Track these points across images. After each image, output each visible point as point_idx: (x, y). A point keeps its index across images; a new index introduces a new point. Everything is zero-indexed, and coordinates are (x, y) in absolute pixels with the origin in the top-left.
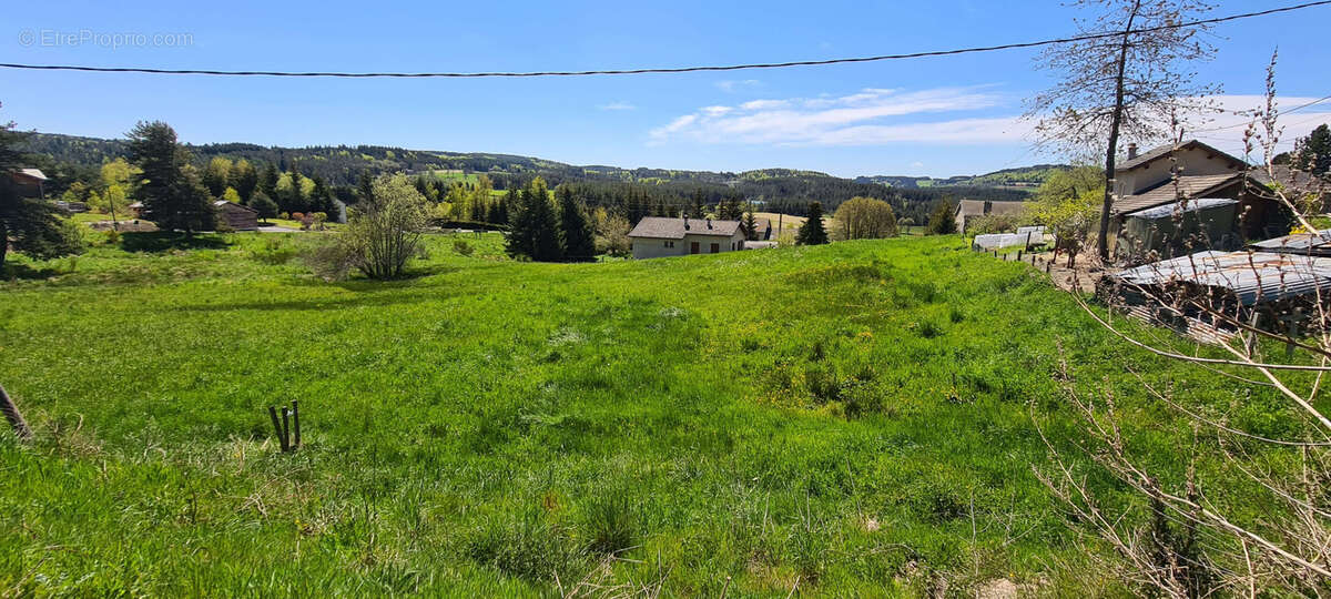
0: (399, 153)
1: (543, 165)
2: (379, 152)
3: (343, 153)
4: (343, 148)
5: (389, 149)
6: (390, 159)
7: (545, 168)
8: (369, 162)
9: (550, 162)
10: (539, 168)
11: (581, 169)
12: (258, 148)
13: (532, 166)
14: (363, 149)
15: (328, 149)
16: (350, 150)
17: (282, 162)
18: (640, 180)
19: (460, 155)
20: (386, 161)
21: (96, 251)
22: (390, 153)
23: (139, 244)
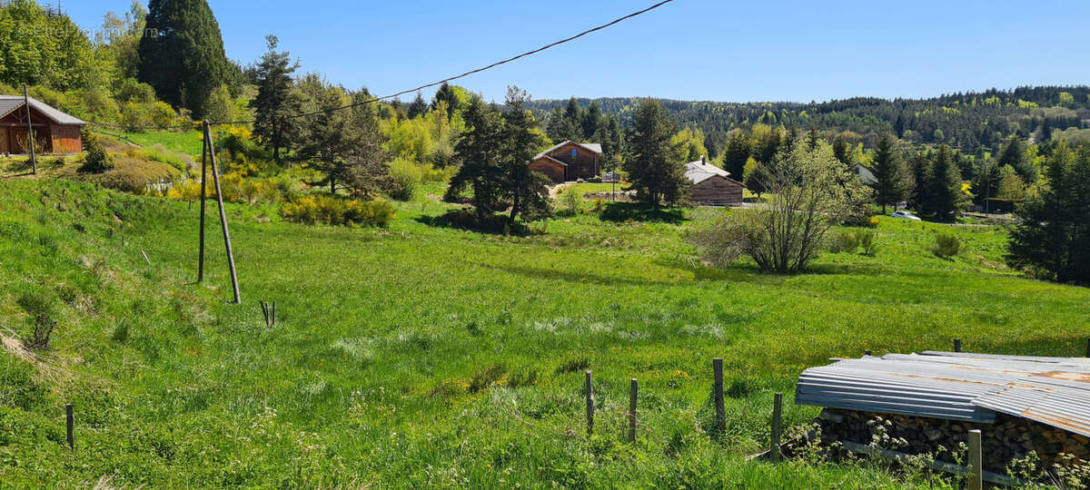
2: (1047, 95)
6: (1065, 104)
8: (1027, 111)
12: (877, 102)
14: (1023, 93)
15: (970, 97)
16: (1002, 96)
17: (899, 118)
20: (1054, 111)
21: (581, 218)
22: (1064, 96)
23: (614, 214)
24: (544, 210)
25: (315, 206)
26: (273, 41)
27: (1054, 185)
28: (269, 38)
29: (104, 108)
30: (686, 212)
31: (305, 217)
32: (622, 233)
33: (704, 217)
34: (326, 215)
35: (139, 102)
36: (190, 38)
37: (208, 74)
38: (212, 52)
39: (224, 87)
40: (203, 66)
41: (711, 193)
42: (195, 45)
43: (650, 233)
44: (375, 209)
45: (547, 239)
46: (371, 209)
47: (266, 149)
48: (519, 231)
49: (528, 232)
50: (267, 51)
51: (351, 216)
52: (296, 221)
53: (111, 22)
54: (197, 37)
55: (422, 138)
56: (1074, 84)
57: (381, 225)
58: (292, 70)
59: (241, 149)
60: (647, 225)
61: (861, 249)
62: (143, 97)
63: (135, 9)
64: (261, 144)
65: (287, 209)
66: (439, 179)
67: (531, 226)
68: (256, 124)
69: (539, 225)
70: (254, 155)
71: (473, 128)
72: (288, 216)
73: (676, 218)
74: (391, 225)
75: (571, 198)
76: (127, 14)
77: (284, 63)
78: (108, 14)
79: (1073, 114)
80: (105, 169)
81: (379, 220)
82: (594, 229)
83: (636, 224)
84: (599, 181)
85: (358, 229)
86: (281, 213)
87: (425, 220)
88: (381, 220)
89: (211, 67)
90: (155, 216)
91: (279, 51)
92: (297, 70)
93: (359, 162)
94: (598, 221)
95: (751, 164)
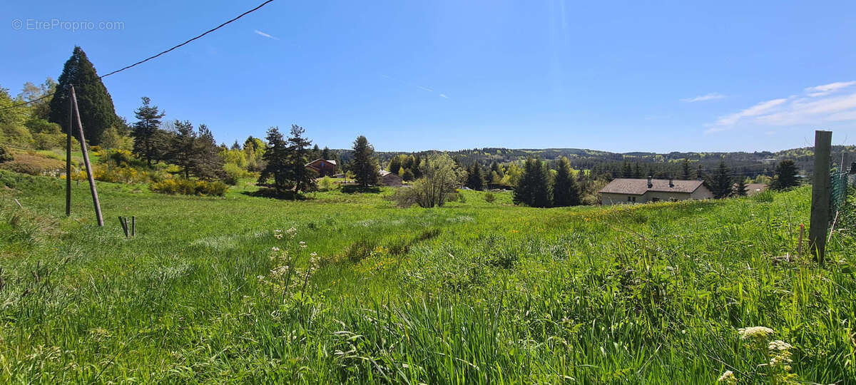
0: (503, 150)
1: (593, 153)
2: (493, 151)
3: (476, 152)
4: (476, 150)
5: (499, 149)
7: (595, 155)
8: (487, 156)
9: (599, 152)
10: (589, 155)
11: (621, 155)
13: (585, 154)
14: (485, 150)
15: (469, 151)
16: (479, 151)
18: (670, 161)
19: (538, 150)
20: (496, 156)
21: (331, 192)
22: (498, 151)
23: (348, 190)
24: (314, 188)
25: (175, 184)
26: (146, 100)
27: (527, 171)
28: (144, 99)
29: (19, 135)
30: (381, 189)
31: (168, 190)
32: (354, 197)
33: (389, 191)
34: (184, 190)
35: (49, 133)
36: (89, 99)
37: (102, 120)
38: (105, 108)
39: (113, 128)
40: (98, 116)
41: (388, 181)
42: (92, 103)
43: (366, 197)
44: (215, 186)
45: (318, 201)
46: (213, 186)
47: (142, 160)
48: (301, 198)
49: (305, 199)
50: (143, 106)
51: (199, 190)
52: (161, 193)
53: (29, 88)
54: (94, 99)
55: (241, 158)
56: (501, 148)
57: (220, 195)
58: (160, 117)
59: (124, 159)
60: (365, 194)
61: (459, 200)
62: (51, 131)
63: (48, 82)
64: (139, 158)
65: (155, 186)
66: (252, 176)
67: (306, 195)
68: (135, 146)
69: (312, 195)
70: (133, 164)
71: (273, 145)
72: (156, 189)
73: (377, 191)
74: (226, 195)
75: (325, 183)
76: (42, 85)
77: (154, 113)
78: (27, 84)
79: (502, 158)
80: (5, 160)
81: (218, 192)
82: (339, 197)
83: (359, 194)
84: (336, 177)
85: (205, 196)
86: (150, 188)
87: (248, 193)
88: (220, 192)
89: (104, 117)
90: (45, 187)
91: (151, 106)
92: (163, 117)
93: (204, 162)
94: (341, 193)
95: (402, 171)
